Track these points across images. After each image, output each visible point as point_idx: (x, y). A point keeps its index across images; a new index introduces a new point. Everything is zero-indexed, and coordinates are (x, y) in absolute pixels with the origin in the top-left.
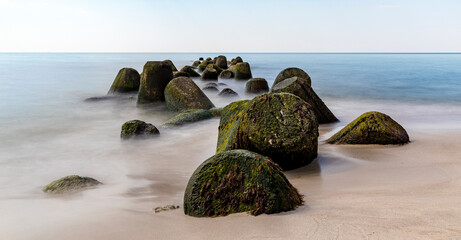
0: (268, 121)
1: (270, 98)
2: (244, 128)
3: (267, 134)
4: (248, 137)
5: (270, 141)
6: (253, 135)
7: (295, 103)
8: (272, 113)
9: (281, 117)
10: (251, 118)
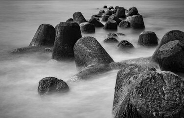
0: (153, 96)
1: (155, 77)
2: (133, 101)
3: (152, 107)
4: (136, 109)
5: (154, 114)
6: (140, 108)
7: (174, 81)
8: (156, 90)
9: (163, 93)
10: (139, 93)
